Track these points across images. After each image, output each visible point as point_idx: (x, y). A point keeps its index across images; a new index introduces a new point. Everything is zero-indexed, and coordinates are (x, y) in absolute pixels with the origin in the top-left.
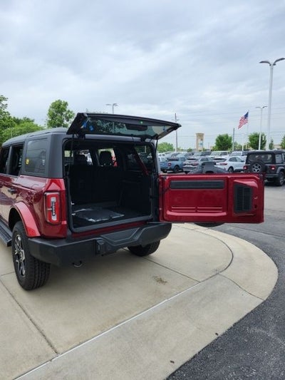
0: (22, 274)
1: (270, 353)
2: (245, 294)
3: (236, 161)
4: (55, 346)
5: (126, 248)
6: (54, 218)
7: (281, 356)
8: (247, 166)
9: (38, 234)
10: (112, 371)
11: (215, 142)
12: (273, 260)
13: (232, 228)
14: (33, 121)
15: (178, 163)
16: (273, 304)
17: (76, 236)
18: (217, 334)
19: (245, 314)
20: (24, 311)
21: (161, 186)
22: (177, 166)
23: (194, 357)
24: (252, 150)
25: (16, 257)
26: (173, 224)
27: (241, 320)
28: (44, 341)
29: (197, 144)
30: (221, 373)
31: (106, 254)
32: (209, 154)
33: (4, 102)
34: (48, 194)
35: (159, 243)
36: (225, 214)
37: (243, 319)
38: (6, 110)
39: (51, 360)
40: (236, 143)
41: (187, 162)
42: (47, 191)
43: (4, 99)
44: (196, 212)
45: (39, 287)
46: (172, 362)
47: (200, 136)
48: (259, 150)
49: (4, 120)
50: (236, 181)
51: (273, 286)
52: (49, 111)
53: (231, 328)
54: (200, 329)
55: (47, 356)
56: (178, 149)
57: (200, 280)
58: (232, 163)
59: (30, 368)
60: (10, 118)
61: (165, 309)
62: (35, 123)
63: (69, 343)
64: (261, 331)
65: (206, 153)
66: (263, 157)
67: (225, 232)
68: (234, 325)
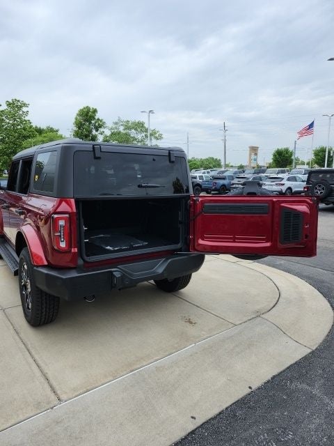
0: (28, 308)
1: (312, 414)
2: (291, 342)
3: (296, 180)
4: (58, 392)
5: (152, 281)
6: (63, 245)
7: (326, 418)
8: (308, 188)
9: (46, 263)
10: (121, 424)
11: (272, 157)
12: (329, 301)
13: (282, 262)
14: (57, 131)
15: (226, 182)
16: (323, 355)
17: (89, 266)
18: (250, 388)
19: (288, 365)
20: (28, 350)
21: (192, 210)
22: (224, 185)
23: (220, 413)
24: (317, 167)
25: (23, 288)
26: (206, 256)
27: (281, 372)
28: (46, 385)
29: (250, 160)
30: (250, 434)
31: (122, 288)
32: (264, 172)
33: (24, 109)
34: (56, 216)
35: (189, 277)
36: (268, 244)
37: (284, 371)
38: (27, 118)
39: (52, 408)
40: (297, 159)
41: (236, 181)
42: (55, 213)
43: (25, 105)
44: (235, 242)
45: (47, 323)
46: (192, 417)
47: (254, 150)
48: (326, 168)
49: (24, 129)
50: (283, 205)
51: (326, 333)
52: (76, 119)
53: (268, 382)
54: (230, 380)
55: (49, 403)
56: (227, 166)
57: (237, 323)
58: (291, 183)
59: (28, 415)
60: (31, 127)
61: (191, 355)
62: (59, 133)
63: (75, 390)
64: (305, 386)
65: (260, 170)
66: (328, 176)
67: (273, 267)
68: (272, 378)
